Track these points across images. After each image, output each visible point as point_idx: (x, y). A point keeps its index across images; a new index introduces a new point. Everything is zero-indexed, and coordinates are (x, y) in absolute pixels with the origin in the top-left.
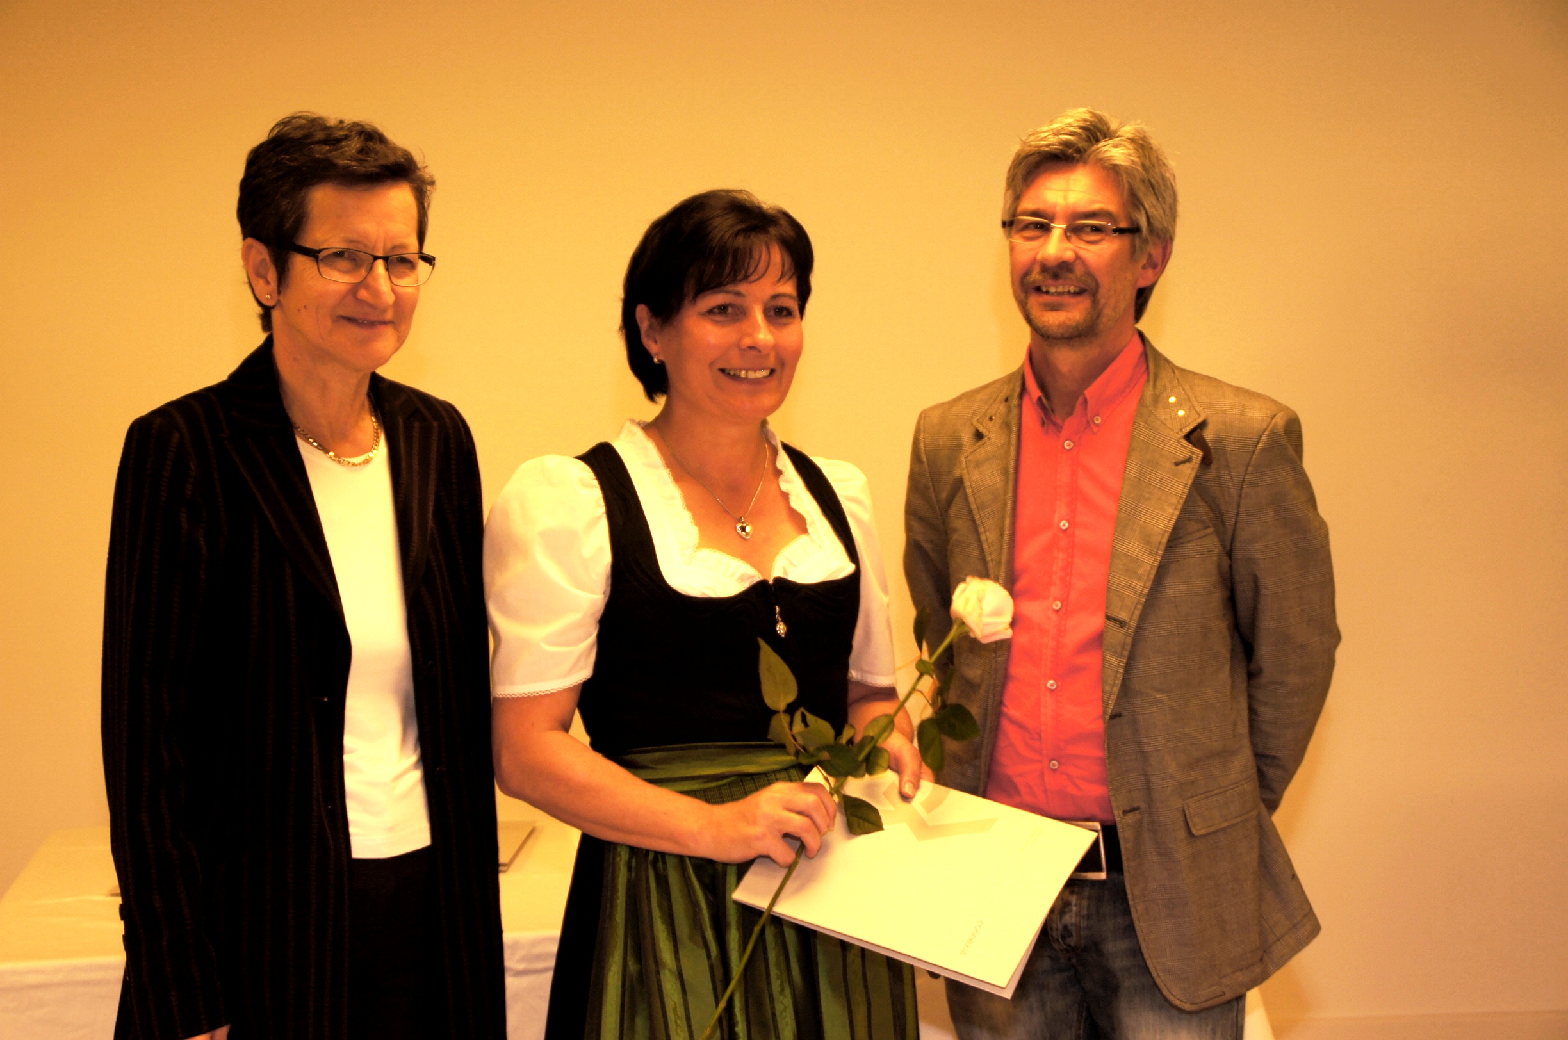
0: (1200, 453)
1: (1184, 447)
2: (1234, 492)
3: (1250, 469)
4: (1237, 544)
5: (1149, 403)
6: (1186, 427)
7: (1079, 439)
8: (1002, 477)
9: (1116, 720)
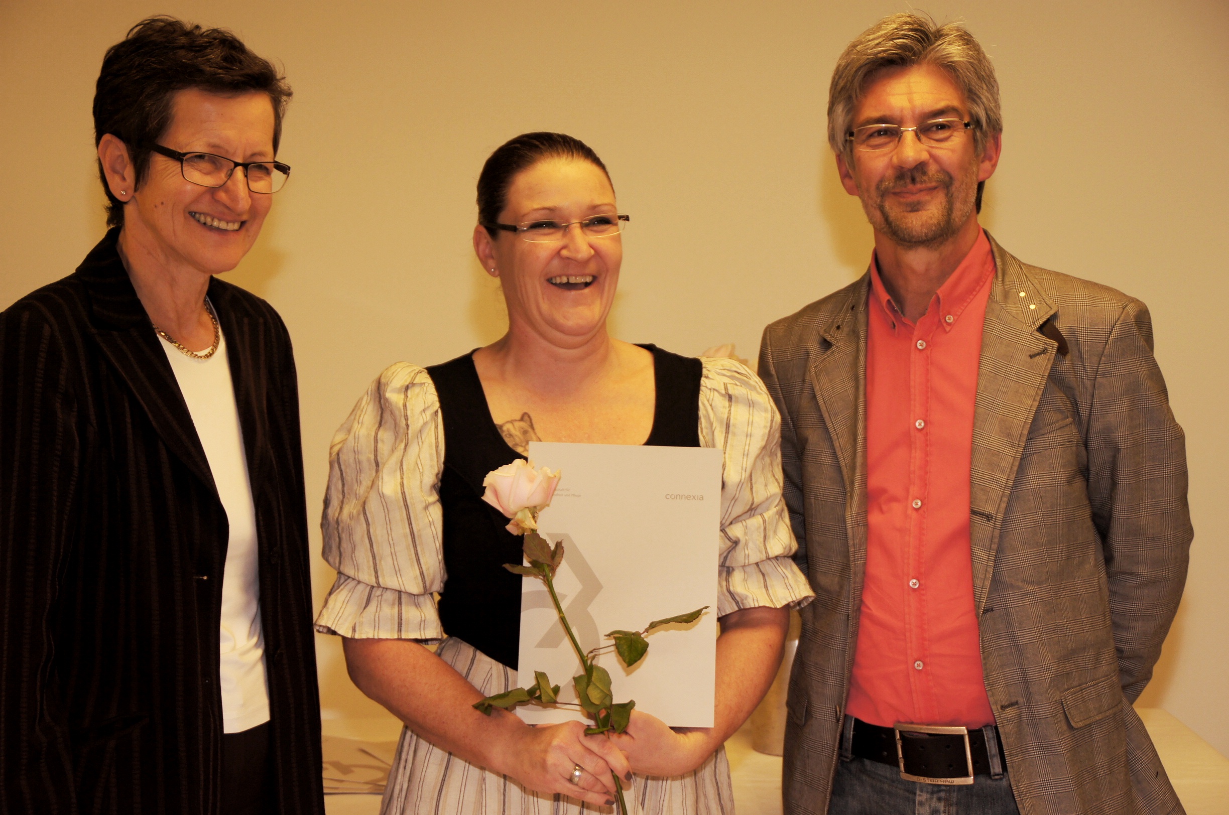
0: (1056, 344)
1: (1038, 339)
2: (1088, 383)
3: (1103, 358)
4: (1092, 435)
5: (999, 299)
6: (1038, 319)
7: (932, 338)
8: (852, 384)
9: (988, 615)
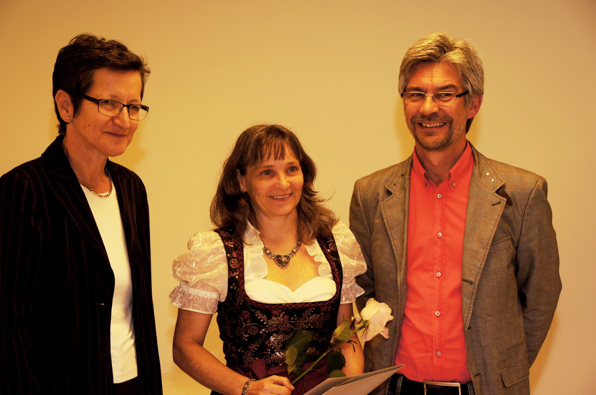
0: (505, 200)
5: (477, 176)
6: (496, 187)
7: (444, 193)
8: (402, 214)
9: (469, 331)
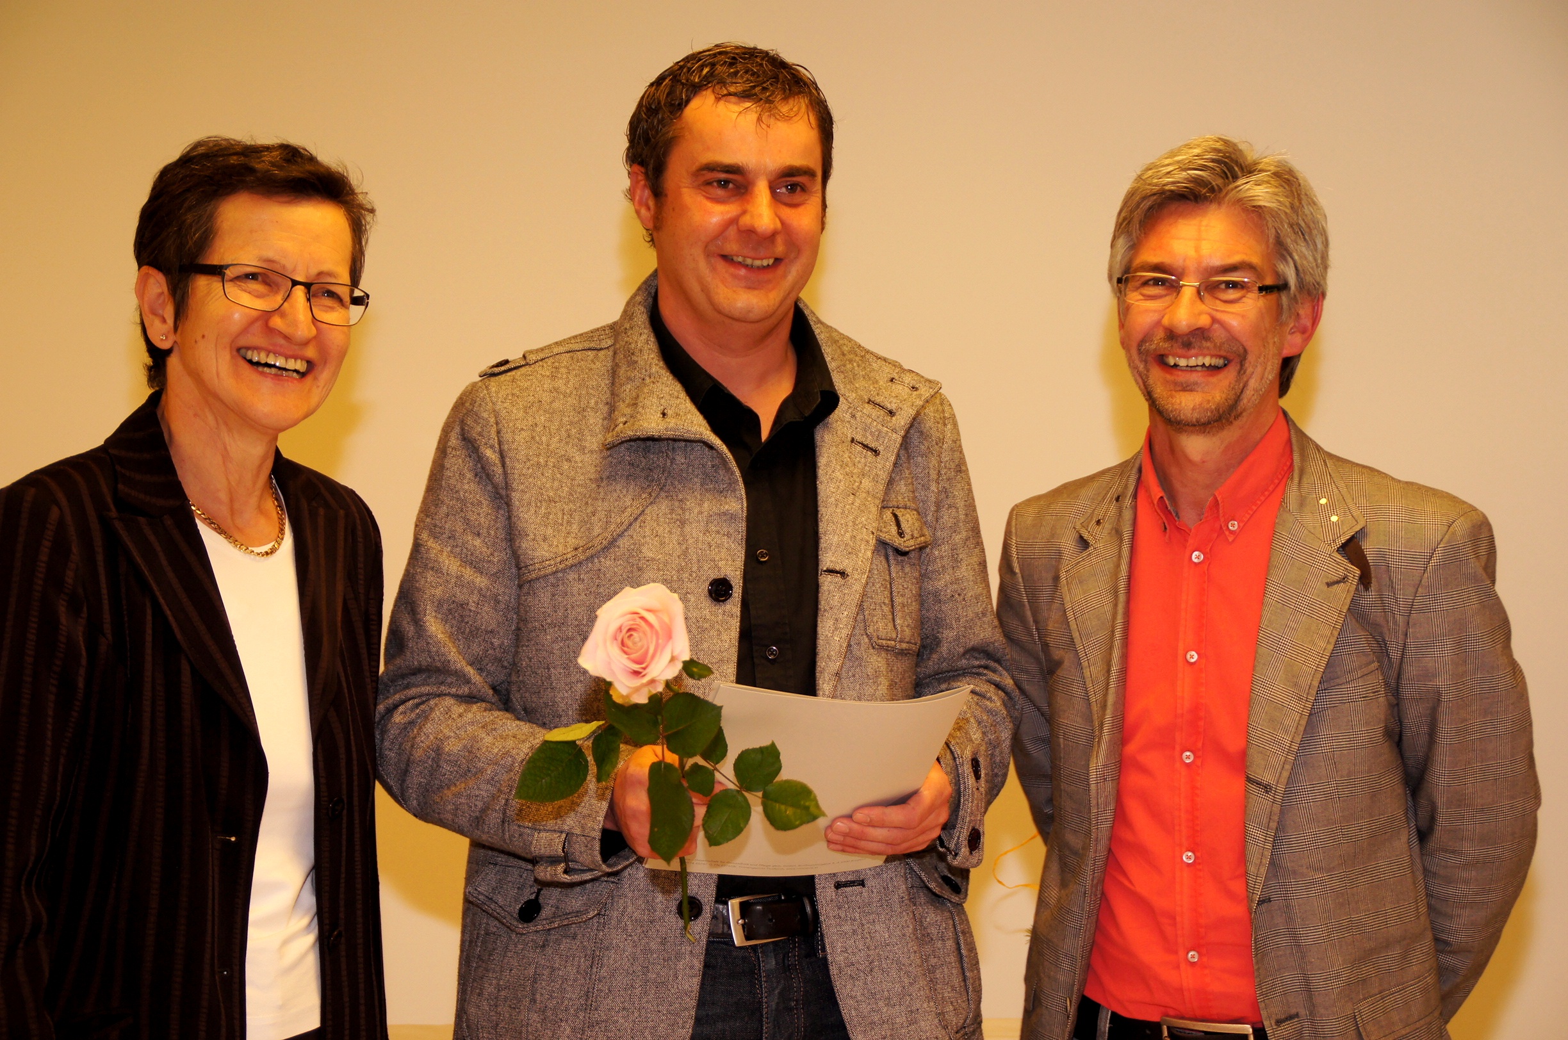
0: (1358, 572)
1: (1338, 563)
2: (1400, 618)
3: (1420, 590)
4: (1405, 680)
5: (1294, 508)
6: (1340, 536)
7: (1210, 550)
8: (1110, 598)
9: (1264, 907)
